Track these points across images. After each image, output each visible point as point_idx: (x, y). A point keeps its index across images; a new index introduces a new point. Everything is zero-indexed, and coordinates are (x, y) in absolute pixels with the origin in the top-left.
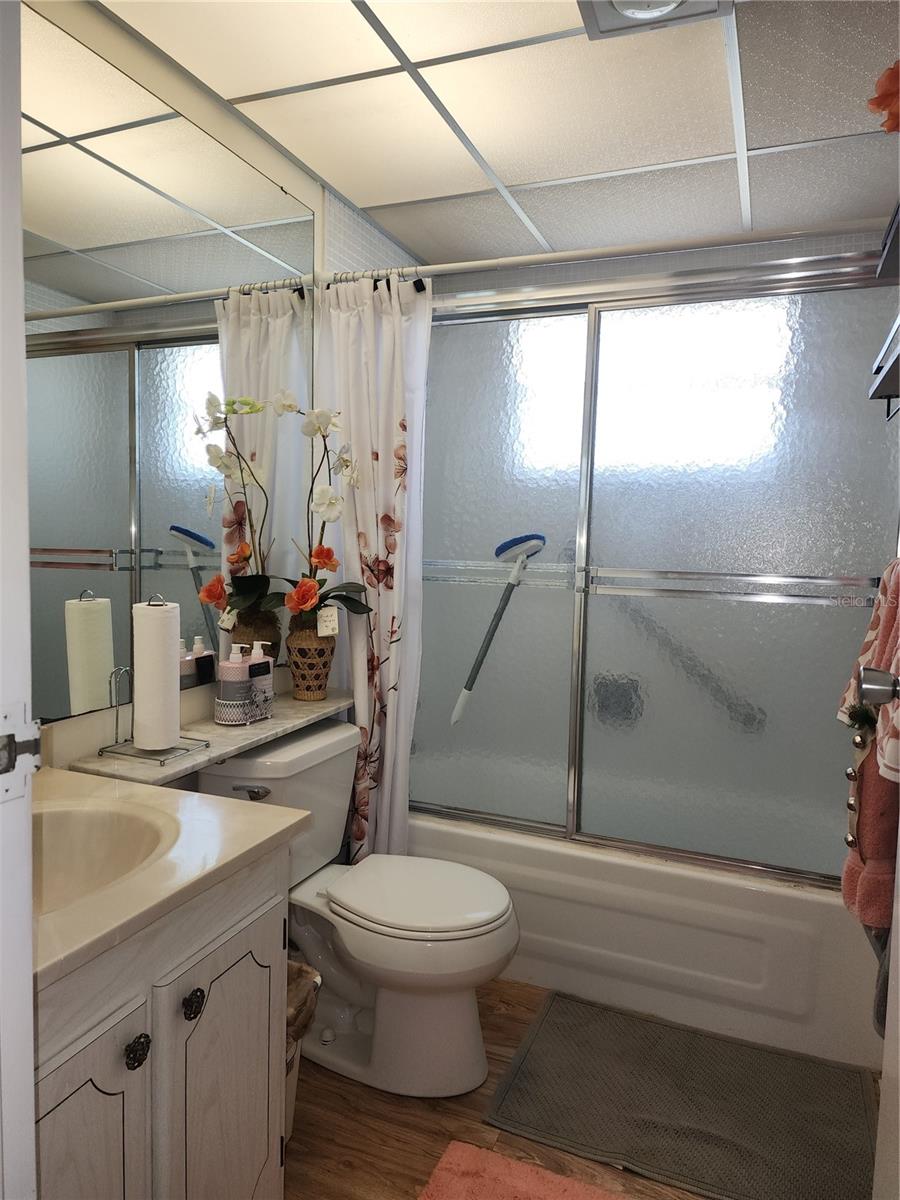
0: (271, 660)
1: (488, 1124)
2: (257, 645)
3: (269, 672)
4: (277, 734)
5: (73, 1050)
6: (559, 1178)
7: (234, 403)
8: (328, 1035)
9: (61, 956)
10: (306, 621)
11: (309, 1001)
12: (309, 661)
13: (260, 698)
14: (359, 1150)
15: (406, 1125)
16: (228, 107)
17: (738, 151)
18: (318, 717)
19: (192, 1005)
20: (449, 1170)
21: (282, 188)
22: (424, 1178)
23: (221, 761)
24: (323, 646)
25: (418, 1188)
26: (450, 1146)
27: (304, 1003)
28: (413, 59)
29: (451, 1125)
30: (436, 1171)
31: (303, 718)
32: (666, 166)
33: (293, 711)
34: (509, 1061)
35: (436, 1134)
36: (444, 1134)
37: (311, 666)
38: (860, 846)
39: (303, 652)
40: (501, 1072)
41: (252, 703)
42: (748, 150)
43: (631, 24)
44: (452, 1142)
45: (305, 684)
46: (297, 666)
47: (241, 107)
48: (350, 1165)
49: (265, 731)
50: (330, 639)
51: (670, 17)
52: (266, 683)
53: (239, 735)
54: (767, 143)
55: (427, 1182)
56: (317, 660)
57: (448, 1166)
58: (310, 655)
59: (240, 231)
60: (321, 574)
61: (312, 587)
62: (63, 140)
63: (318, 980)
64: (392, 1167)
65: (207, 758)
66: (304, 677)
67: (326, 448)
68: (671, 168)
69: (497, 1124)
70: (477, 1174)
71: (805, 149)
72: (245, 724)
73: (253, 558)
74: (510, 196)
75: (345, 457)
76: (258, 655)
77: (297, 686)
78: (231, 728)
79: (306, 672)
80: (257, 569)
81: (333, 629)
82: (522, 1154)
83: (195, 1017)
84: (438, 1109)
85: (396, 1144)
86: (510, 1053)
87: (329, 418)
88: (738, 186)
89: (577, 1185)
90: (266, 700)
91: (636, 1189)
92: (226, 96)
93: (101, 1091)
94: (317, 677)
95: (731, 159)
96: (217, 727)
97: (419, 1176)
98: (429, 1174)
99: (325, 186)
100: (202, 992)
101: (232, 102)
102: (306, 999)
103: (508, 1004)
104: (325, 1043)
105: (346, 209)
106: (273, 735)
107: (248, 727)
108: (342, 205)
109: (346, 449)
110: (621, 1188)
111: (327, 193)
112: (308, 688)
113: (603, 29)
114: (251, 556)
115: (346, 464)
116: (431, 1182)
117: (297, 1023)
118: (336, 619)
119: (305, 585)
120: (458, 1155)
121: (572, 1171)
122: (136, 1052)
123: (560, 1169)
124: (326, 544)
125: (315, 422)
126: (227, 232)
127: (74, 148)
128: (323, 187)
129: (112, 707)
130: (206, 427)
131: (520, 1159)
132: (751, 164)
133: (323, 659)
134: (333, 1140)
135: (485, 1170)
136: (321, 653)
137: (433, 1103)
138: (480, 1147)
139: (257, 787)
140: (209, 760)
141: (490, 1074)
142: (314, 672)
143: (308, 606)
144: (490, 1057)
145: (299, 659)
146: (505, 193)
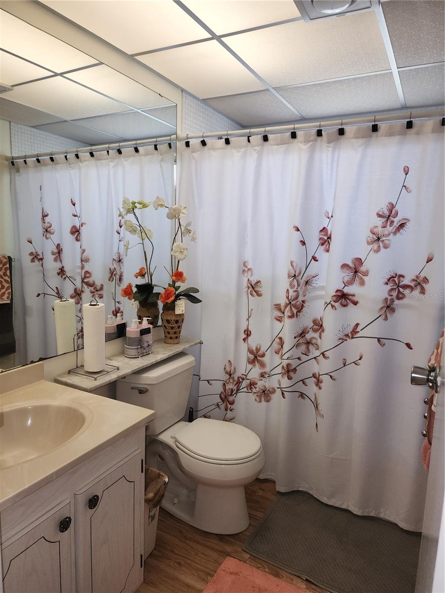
0: (151, 326)
1: (244, 551)
2: (145, 319)
3: (150, 333)
4: (152, 363)
5: (34, 525)
6: (276, 579)
7: (135, 203)
8: (176, 501)
9: (27, 486)
10: (170, 307)
11: (161, 489)
12: (171, 326)
13: (146, 345)
14: (185, 557)
15: (208, 547)
16: (132, 58)
17: (392, 68)
18: (174, 353)
19: (93, 502)
20: (224, 571)
21: (160, 94)
22: (213, 573)
23: (124, 377)
24: (178, 318)
25: (209, 577)
26: (226, 559)
27: (159, 491)
28: (218, 34)
29: (228, 549)
30: (218, 571)
31: (166, 354)
32: (355, 76)
33: (162, 350)
34: (259, 519)
35: (221, 552)
36: (224, 552)
37: (172, 328)
38: (429, 437)
39: (168, 321)
40: (256, 524)
41: (142, 347)
42: (398, 68)
43: (325, 15)
44: (228, 557)
45: (169, 336)
46: (166, 328)
47: (138, 58)
48: (180, 564)
49: (147, 361)
50: (181, 315)
51: (346, 11)
52: (148, 338)
53: (135, 364)
54: (408, 64)
55: (213, 575)
56: (175, 325)
57: (224, 569)
58: (171, 322)
59: (145, 110)
60: (177, 284)
61: (172, 291)
62: (56, 75)
63: (167, 480)
64: (199, 566)
65: (117, 376)
66: (169, 333)
67: (180, 224)
68: (357, 78)
69: (249, 552)
70: (236, 574)
71: (429, 67)
72: (138, 357)
73: (146, 275)
74: (275, 92)
75: (189, 228)
76: (145, 324)
77: (166, 337)
78: (132, 359)
79: (169, 331)
80: (149, 280)
81: (182, 311)
82: (260, 566)
83: (94, 508)
84: (224, 540)
85: (202, 556)
86: (260, 515)
87: (180, 210)
88: (395, 84)
89: (283, 583)
90: (149, 346)
91: (312, 588)
92: (130, 53)
93: (48, 541)
94: (175, 333)
95: (390, 73)
96: (125, 358)
97: (210, 572)
98: (215, 572)
99: (183, 90)
100: (98, 496)
101: (133, 56)
102: (160, 489)
103: (264, 491)
104: (174, 504)
105: (194, 100)
106: (150, 363)
107: (139, 359)
108: (192, 98)
109: (189, 224)
110: (305, 587)
111: (184, 93)
112: (171, 338)
113: (311, 18)
114: (146, 273)
115: (189, 231)
116: (215, 576)
117: (154, 501)
118: (184, 306)
119: (169, 290)
120: (230, 564)
121: (283, 576)
122: (65, 525)
123: (277, 575)
124: (180, 270)
125: (173, 212)
126: (138, 111)
127: (62, 78)
128: (182, 91)
129: (75, 351)
130: (124, 213)
131: (258, 568)
132: (400, 74)
133: (178, 325)
134: (173, 551)
135: (241, 572)
136: (177, 322)
137: (221, 537)
138: (240, 561)
139: (142, 388)
140: (118, 377)
141: (250, 525)
142: (174, 331)
143: (169, 301)
144: (251, 516)
145: (166, 324)
146: (273, 91)
